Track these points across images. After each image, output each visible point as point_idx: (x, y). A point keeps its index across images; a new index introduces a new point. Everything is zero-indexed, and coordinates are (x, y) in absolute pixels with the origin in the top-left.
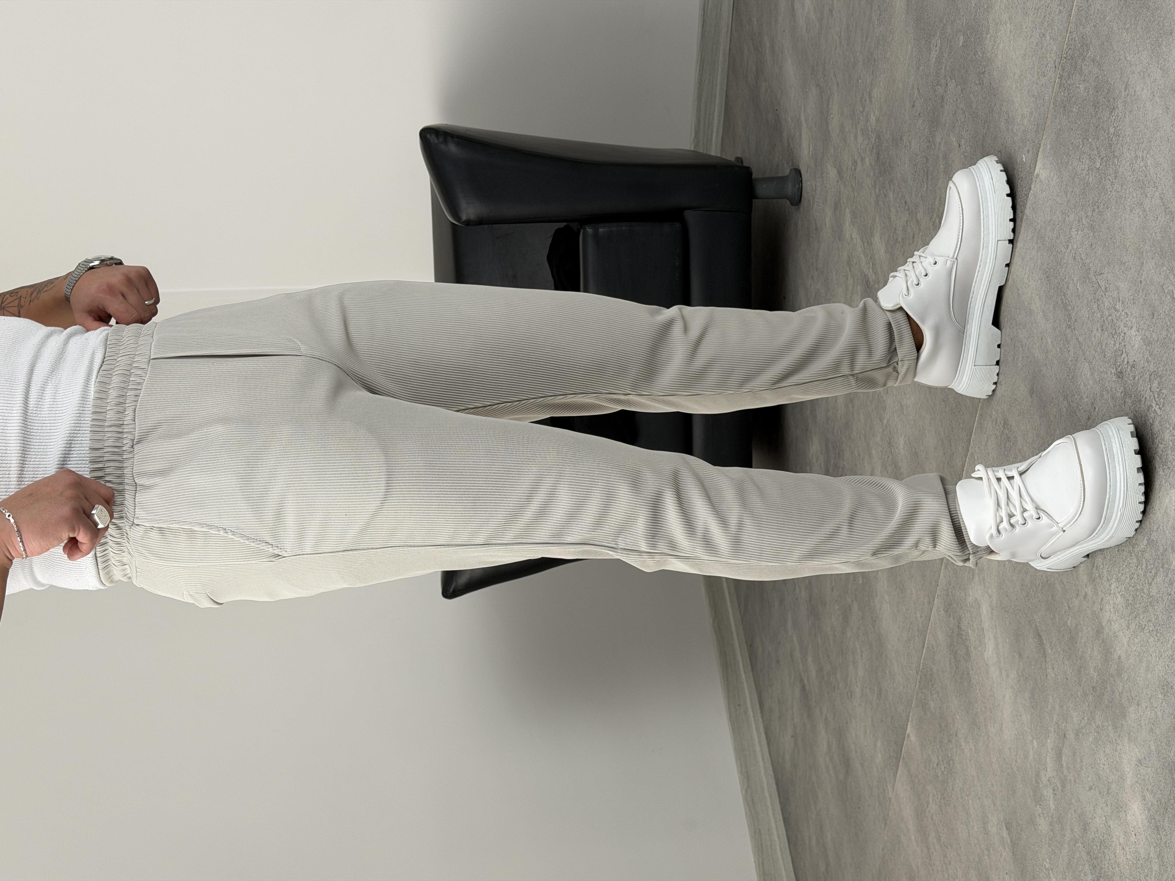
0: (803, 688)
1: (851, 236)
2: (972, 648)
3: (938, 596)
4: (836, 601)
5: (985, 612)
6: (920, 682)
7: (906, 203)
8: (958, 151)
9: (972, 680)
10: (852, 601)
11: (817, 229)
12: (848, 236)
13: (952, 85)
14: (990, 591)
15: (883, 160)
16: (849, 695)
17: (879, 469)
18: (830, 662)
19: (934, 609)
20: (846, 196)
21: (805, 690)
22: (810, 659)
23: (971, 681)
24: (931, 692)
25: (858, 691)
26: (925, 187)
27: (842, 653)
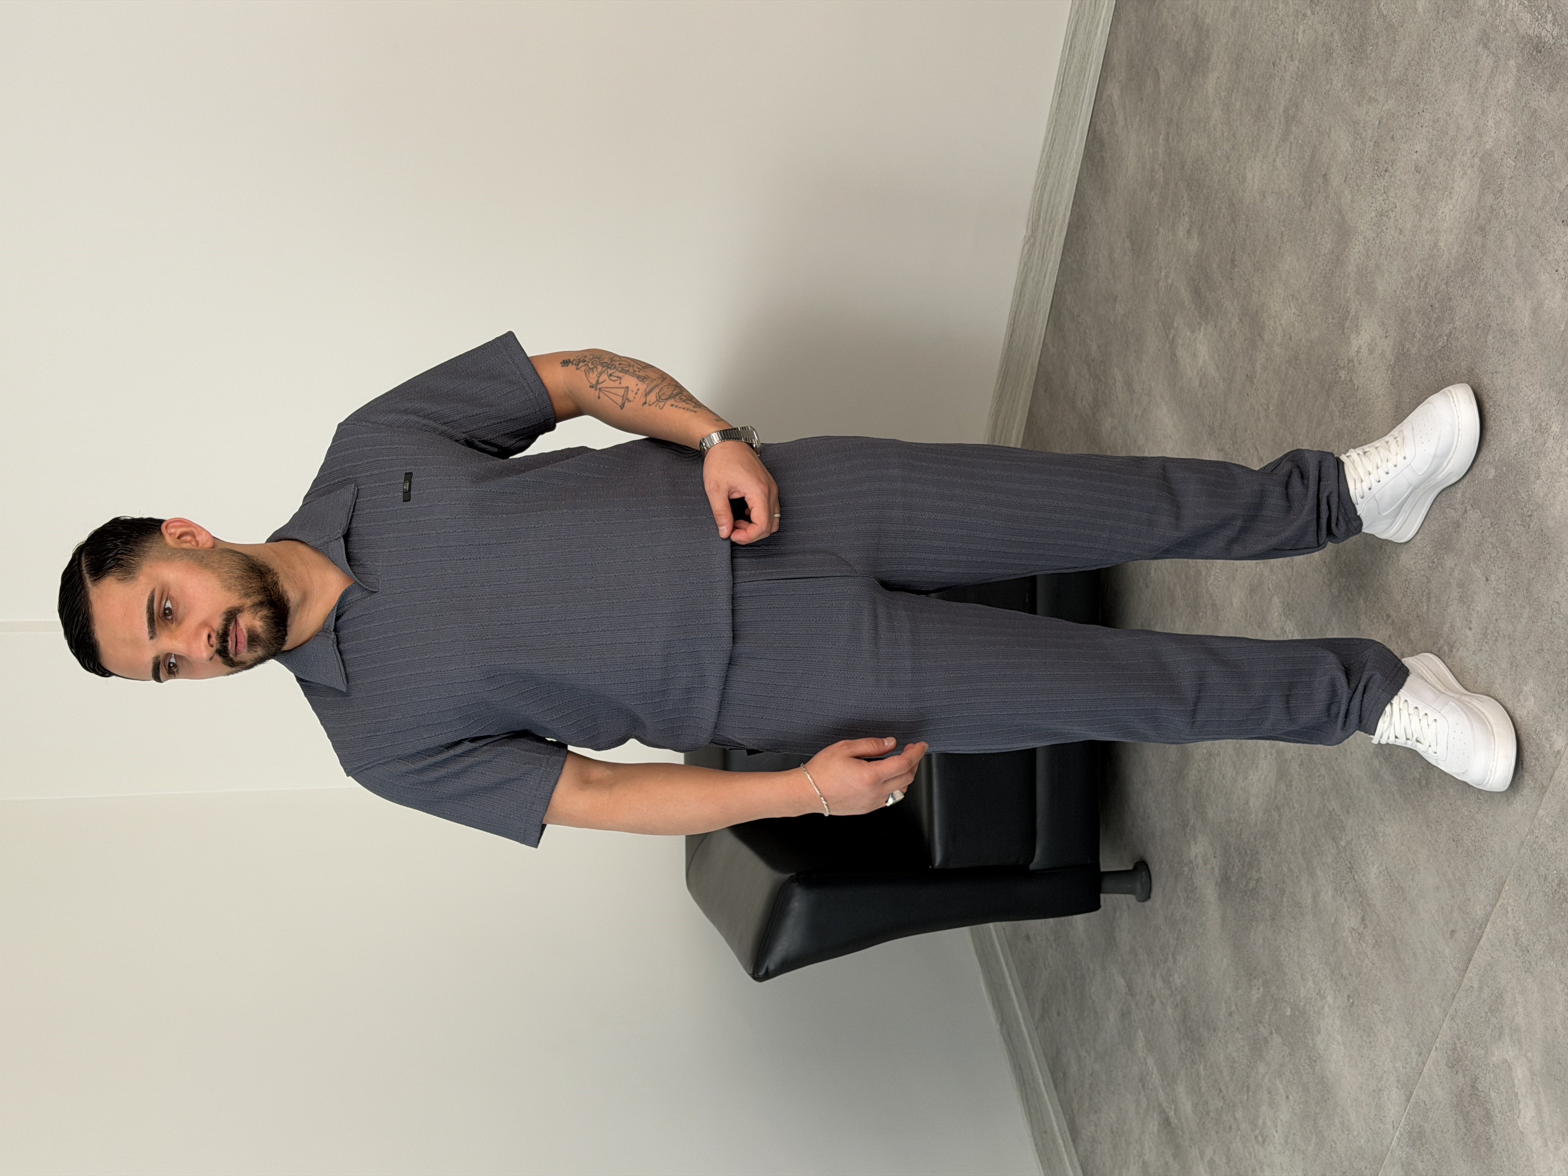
0: (1166, 1122)
1: (1282, 628)
2: (1497, 1111)
3: (1436, 1048)
4: (1238, 1029)
5: (1520, 1076)
6: (1399, 1139)
7: (1388, 616)
8: (1485, 585)
9: (1495, 1146)
10: (1271, 1033)
11: (1214, 605)
12: (1275, 625)
13: (1474, 515)
14: (1529, 1055)
15: (1347, 561)
16: (1260, 1138)
17: (1330, 893)
18: (1223, 1098)
19: (1429, 1062)
20: (1274, 583)
21: (1169, 1124)
22: (1181, 1089)
23: (1492, 1146)
24: (1419, 1152)
25: (1278, 1137)
26: (1425, 608)
27: (1248, 1091)
